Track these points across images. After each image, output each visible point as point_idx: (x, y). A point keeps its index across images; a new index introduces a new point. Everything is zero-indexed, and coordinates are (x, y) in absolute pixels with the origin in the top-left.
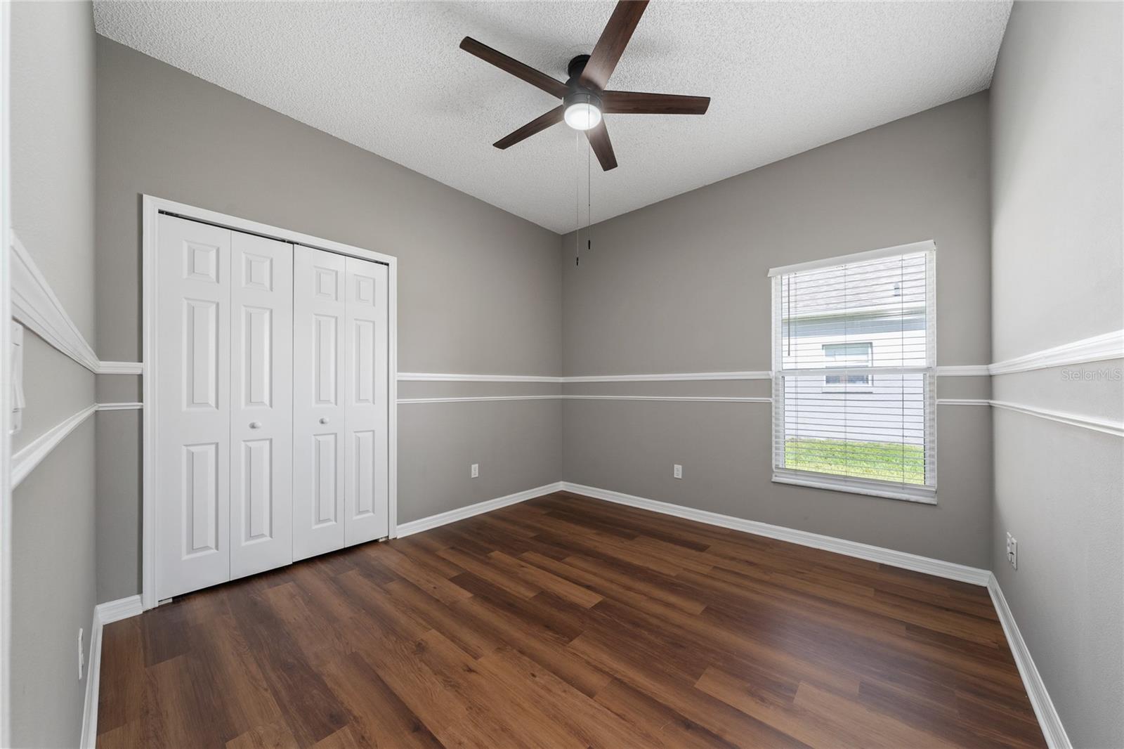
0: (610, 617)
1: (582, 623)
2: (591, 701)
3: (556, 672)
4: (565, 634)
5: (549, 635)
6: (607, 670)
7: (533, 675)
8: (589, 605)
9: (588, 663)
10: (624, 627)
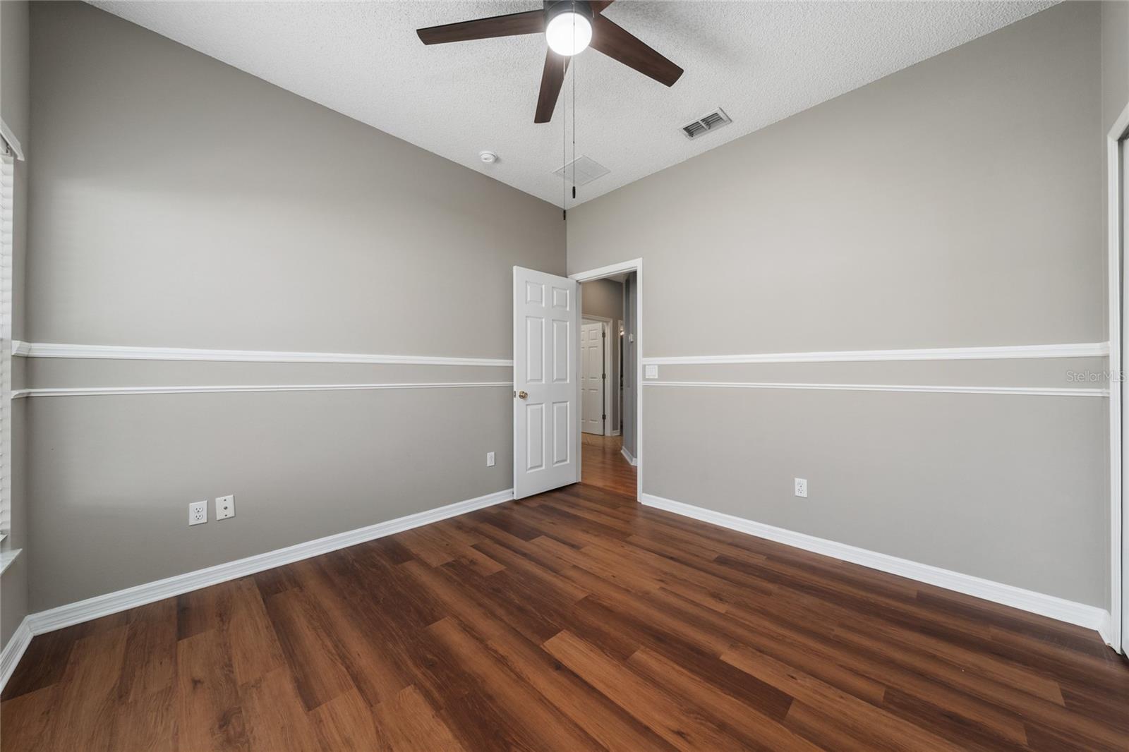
0: (544, 619)
1: (574, 613)
2: (575, 564)
3: (597, 577)
4: (591, 603)
5: (606, 603)
6: (561, 578)
7: (614, 576)
8: (564, 634)
9: (573, 581)
10: (535, 608)
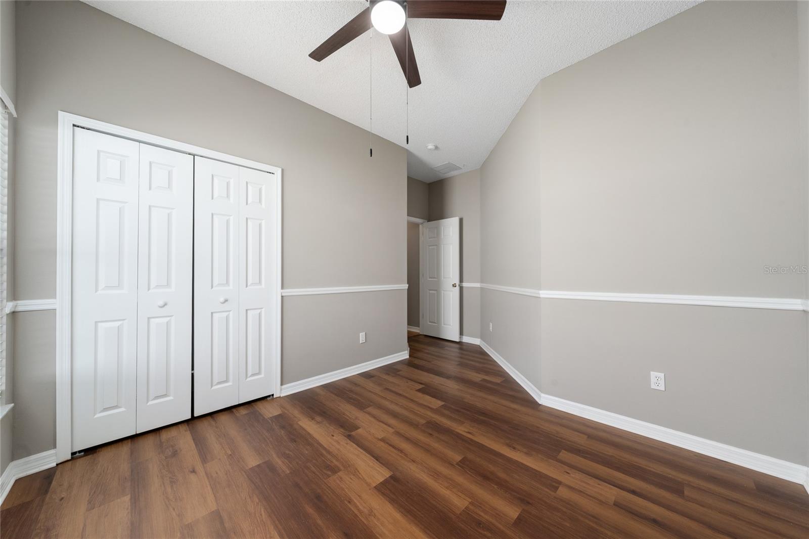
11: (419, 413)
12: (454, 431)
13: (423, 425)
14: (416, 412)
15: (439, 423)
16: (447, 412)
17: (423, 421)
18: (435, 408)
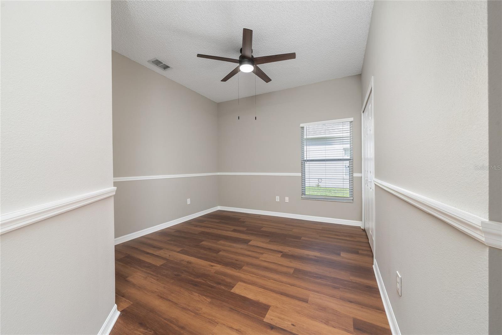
11: (252, 275)
12: (222, 265)
13: (244, 265)
14: (254, 275)
15: (233, 269)
16: (229, 280)
17: (244, 268)
18: (240, 283)
